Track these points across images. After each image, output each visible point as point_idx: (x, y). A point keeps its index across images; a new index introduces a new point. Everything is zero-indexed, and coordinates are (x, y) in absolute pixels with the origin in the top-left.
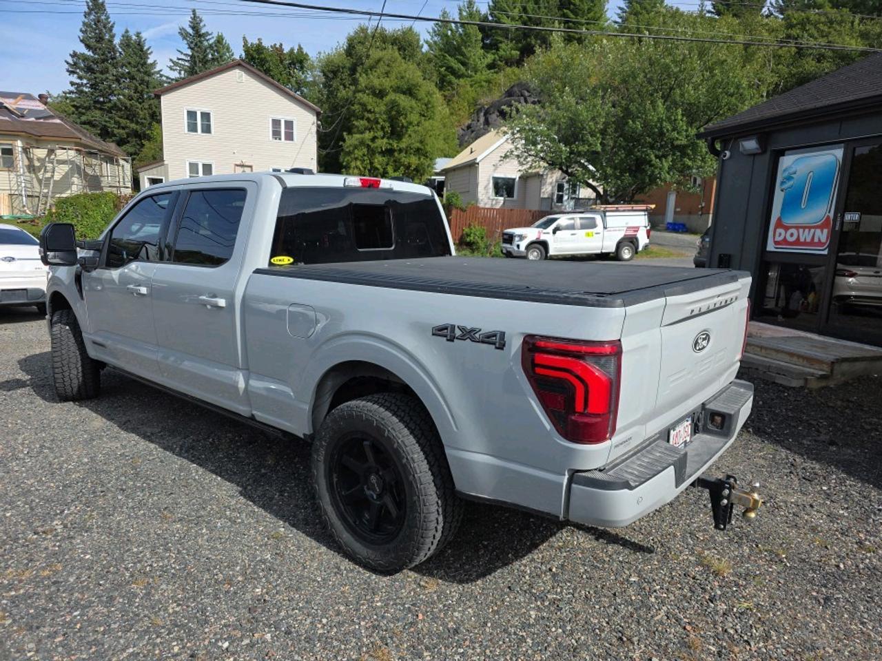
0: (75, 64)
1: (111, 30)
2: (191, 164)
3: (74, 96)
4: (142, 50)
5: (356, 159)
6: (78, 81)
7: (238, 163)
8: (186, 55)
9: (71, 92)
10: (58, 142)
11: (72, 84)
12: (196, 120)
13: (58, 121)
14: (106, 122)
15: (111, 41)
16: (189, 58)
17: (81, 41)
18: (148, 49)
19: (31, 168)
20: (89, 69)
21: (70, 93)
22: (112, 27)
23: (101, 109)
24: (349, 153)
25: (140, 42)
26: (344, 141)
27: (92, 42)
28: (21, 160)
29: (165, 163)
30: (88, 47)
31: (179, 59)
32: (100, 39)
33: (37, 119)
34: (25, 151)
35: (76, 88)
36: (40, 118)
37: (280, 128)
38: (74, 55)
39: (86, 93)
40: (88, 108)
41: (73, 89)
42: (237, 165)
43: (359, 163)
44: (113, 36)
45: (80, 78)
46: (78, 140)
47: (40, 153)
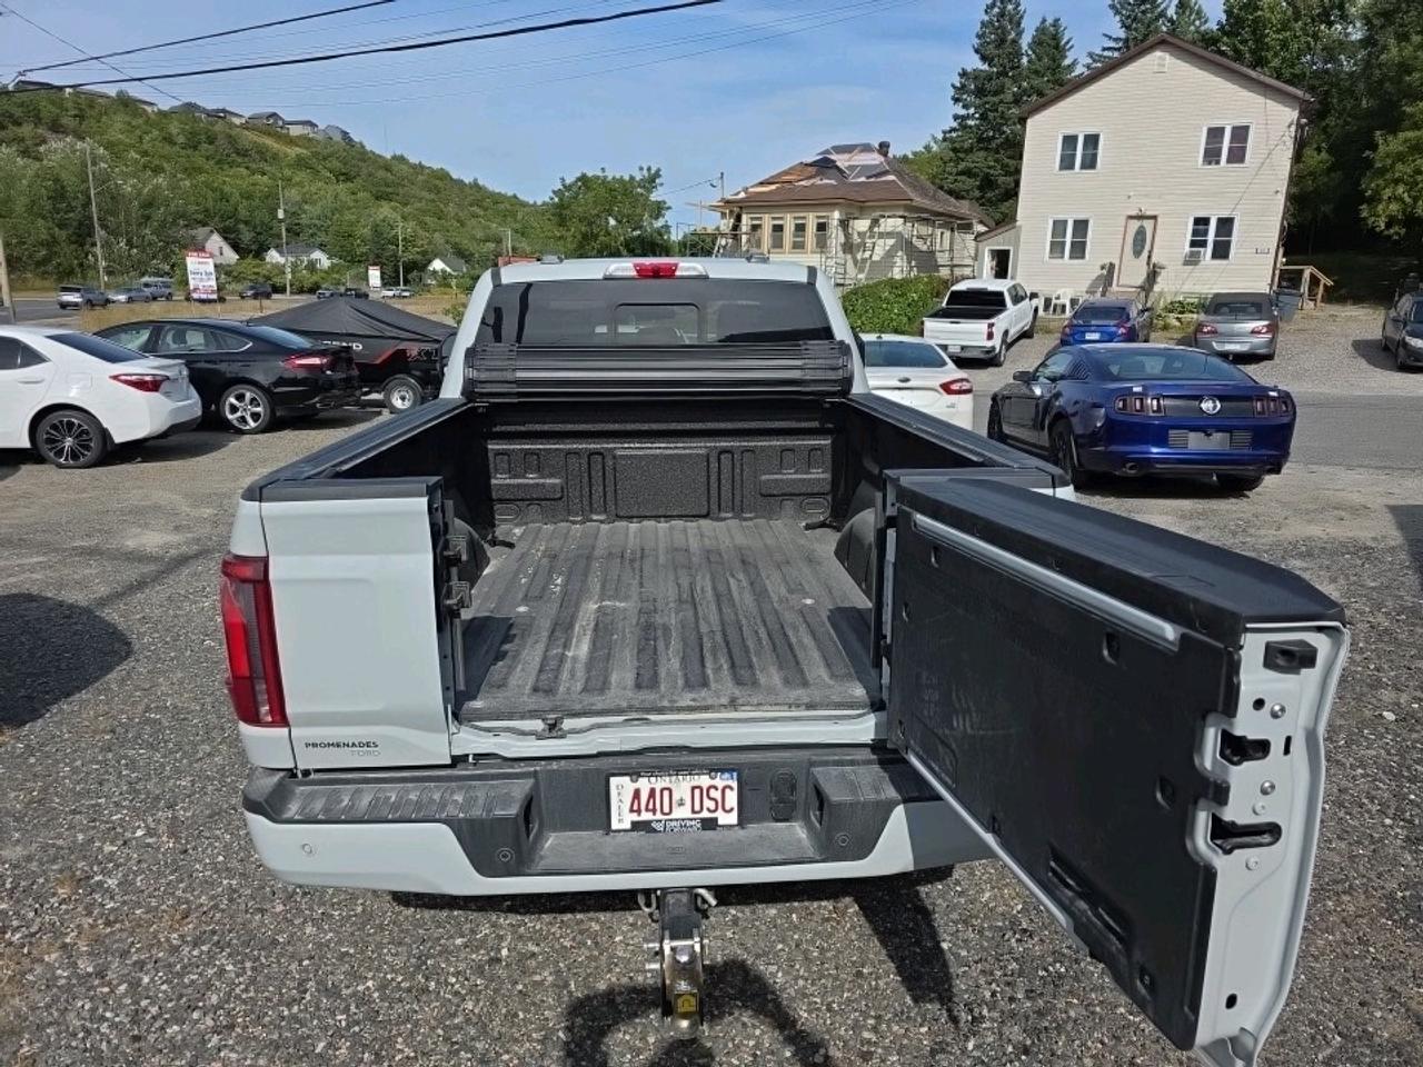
0: (963, 86)
1: (1019, 24)
2: (1055, 223)
3: (954, 135)
4: (1057, 47)
5: (1397, 182)
6: (963, 112)
7: (1134, 213)
8: (1116, 40)
9: (953, 130)
10: (883, 208)
11: (956, 117)
12: (1075, 149)
13: (891, 177)
14: (989, 168)
15: (1015, 42)
16: (1120, 44)
17: (977, 51)
18: (1067, 43)
19: (848, 247)
20: (980, 92)
21: (950, 132)
22: (1022, 17)
23: (986, 149)
24: (1382, 172)
25: (1057, 33)
26: (1374, 147)
27: (991, 50)
28: (836, 237)
29: (1018, 223)
30: (984, 58)
31: (1104, 49)
32: (1001, 42)
33: (868, 177)
34: (844, 224)
35: (960, 124)
36: (871, 177)
37: (1222, 143)
38: (964, 74)
39: (971, 127)
40: (970, 150)
41: (955, 125)
42: (1131, 217)
43: (1401, 189)
44: (1019, 34)
45: (965, 107)
46: (909, 202)
47: (862, 225)
